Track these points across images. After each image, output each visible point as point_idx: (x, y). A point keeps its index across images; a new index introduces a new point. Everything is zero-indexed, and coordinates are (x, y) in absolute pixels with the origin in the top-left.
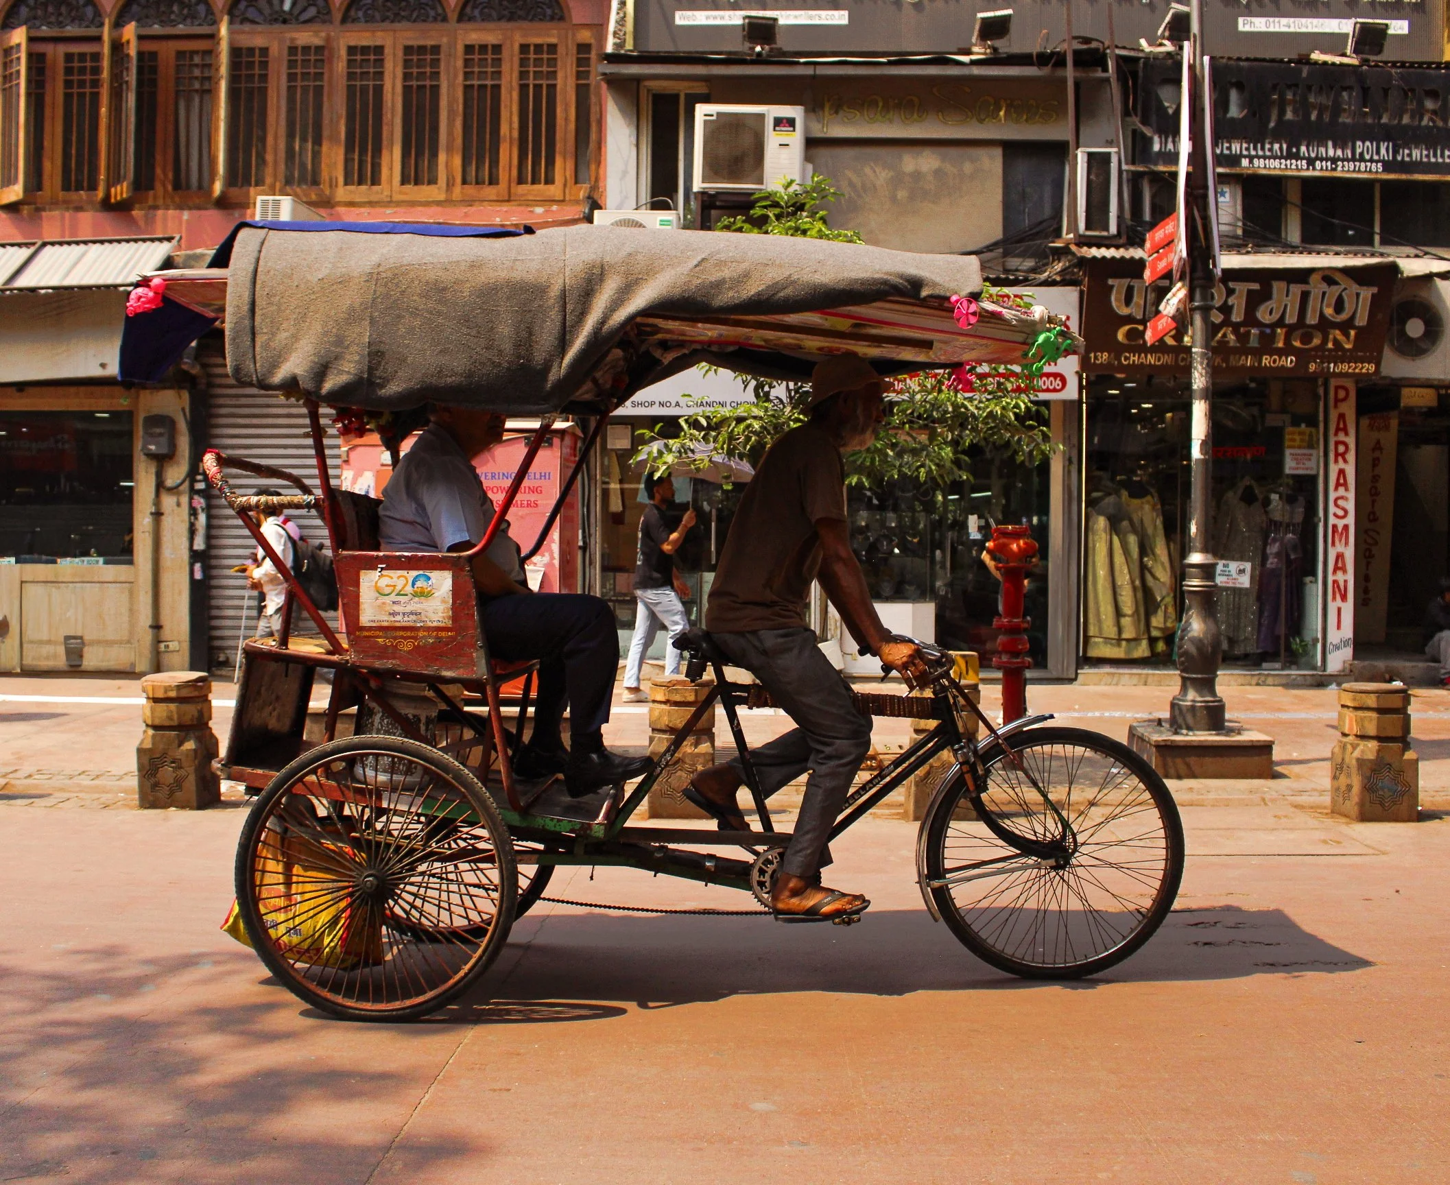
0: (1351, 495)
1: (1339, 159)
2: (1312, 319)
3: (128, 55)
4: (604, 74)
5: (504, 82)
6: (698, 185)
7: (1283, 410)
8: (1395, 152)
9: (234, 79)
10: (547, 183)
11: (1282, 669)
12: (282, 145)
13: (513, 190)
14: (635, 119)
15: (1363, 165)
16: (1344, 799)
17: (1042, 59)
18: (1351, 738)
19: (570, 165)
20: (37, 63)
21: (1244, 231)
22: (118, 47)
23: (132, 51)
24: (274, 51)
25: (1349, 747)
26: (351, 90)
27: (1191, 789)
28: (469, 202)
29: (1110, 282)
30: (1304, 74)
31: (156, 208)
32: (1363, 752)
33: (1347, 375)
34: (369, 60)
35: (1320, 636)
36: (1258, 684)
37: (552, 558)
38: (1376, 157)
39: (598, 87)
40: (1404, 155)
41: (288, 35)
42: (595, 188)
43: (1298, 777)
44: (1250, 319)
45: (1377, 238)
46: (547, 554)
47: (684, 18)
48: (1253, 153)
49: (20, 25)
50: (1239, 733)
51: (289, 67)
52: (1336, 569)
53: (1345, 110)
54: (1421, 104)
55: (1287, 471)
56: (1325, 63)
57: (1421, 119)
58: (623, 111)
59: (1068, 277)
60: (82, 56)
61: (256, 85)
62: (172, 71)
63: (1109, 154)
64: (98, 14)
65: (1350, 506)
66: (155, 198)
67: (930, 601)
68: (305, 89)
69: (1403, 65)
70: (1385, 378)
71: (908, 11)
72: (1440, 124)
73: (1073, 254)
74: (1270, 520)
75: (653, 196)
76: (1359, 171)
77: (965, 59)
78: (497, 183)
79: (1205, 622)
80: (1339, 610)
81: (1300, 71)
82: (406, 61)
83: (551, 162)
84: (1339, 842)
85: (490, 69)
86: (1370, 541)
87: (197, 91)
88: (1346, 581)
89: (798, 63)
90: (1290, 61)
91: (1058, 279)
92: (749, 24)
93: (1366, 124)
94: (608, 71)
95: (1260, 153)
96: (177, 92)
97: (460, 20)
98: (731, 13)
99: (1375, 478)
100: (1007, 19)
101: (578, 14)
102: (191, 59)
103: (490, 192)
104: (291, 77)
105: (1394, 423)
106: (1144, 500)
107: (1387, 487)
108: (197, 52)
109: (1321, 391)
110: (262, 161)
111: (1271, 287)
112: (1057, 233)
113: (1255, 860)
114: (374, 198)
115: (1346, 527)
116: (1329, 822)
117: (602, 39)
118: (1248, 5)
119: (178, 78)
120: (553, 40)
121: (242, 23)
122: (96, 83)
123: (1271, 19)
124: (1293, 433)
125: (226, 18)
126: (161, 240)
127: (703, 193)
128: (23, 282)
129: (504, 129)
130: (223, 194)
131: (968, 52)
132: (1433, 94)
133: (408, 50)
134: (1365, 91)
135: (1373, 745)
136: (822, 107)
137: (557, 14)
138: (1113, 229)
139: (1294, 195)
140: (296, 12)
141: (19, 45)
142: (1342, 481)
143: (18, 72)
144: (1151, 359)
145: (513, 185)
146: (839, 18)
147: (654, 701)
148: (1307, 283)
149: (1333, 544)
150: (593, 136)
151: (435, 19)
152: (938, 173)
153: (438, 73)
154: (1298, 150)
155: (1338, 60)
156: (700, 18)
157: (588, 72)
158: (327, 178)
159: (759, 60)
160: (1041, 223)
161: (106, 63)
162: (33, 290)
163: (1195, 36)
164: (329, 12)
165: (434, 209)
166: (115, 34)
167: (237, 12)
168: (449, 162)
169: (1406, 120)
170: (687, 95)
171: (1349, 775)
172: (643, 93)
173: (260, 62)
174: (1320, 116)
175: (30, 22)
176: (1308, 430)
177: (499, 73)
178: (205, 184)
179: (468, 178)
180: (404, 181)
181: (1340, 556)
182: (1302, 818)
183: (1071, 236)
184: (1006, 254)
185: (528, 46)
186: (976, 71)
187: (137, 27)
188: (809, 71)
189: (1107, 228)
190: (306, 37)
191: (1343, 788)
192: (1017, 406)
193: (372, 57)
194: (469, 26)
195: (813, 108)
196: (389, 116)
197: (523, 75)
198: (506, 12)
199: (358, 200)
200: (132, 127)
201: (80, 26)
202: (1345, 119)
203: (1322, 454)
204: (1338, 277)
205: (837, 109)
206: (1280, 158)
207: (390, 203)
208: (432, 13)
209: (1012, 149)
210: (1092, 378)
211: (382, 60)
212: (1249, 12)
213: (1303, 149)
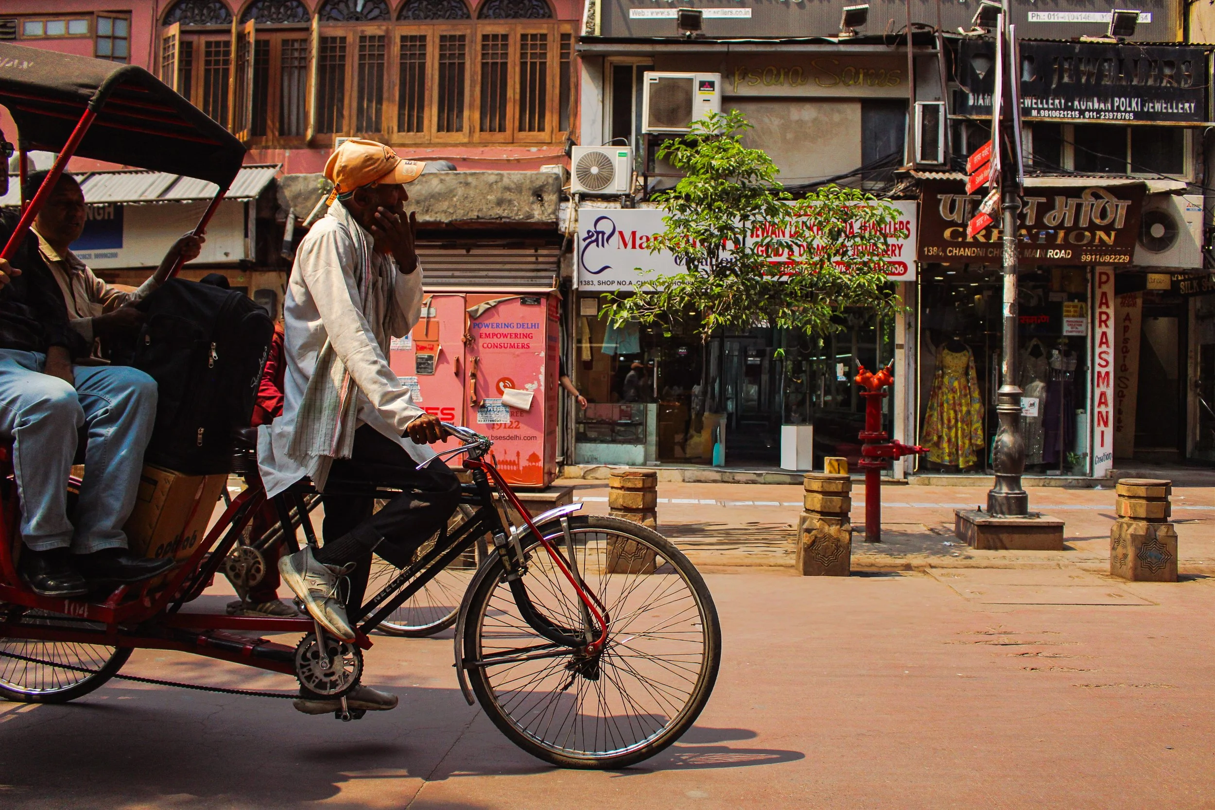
0: (1111, 351)
1: (1102, 111)
2: (1083, 223)
3: (249, 42)
4: (580, 51)
5: (510, 61)
6: (645, 129)
7: (1062, 290)
8: (1143, 106)
9: (322, 59)
10: (539, 130)
11: (1061, 475)
12: (355, 105)
13: (515, 135)
14: (601, 84)
15: (1119, 114)
16: (1121, 565)
17: (890, 40)
18: (1126, 520)
19: (556, 118)
20: (187, 49)
21: (1034, 161)
22: (242, 37)
23: (252, 39)
24: (350, 39)
25: (1125, 526)
26: (403, 66)
27: (1004, 557)
28: (485, 144)
29: (939, 196)
30: (1077, 50)
31: (267, 147)
32: (1135, 529)
33: (1109, 264)
34: (415, 45)
35: (1088, 451)
36: (1044, 486)
37: (539, 385)
38: (1129, 109)
39: (575, 60)
40: (1149, 107)
41: (360, 29)
42: (572, 133)
43: (1083, 549)
44: (1039, 224)
45: (1129, 167)
46: (536, 382)
47: (635, 14)
48: (1040, 106)
49: (175, 22)
50: (1038, 517)
51: (360, 51)
52: (1100, 403)
53: (1106, 76)
54: (1161, 71)
55: (1065, 334)
56: (1091, 43)
57: (1161, 82)
58: (593, 78)
59: (908, 193)
60: (218, 44)
61: (338, 63)
62: (279, 53)
63: (938, 105)
64: (229, 15)
65: (1111, 358)
66: (267, 141)
67: (810, 424)
68: (371, 66)
69: (1148, 44)
70: (1136, 266)
71: (794, 9)
72: (1175, 85)
73: (913, 177)
74: (1053, 369)
75: (614, 137)
76: (1117, 119)
77: (835, 40)
78: (505, 131)
79: (1013, 435)
80: (1103, 433)
81: (1074, 48)
82: (441, 46)
83: (542, 116)
84: (1120, 596)
85: (500, 52)
86: (1122, 385)
87: (296, 67)
88: (1107, 412)
89: (716, 43)
90: (1066, 41)
91: (901, 194)
92: (682, 15)
93: (1122, 86)
94: (582, 49)
95: (1045, 106)
96: (283, 68)
97: (479, 17)
98: (669, 10)
99: (1126, 341)
100: (864, 11)
101: (562, 12)
102: (293, 45)
103: (499, 136)
104: (362, 57)
105: (1139, 302)
106: (962, 354)
107: (1134, 347)
108: (296, 40)
109: (1089, 276)
110: (341, 115)
111: (1054, 201)
112: (901, 163)
113: (1060, 608)
114: (418, 141)
115: (1107, 373)
116: (1110, 581)
117: (578, 28)
118: (1035, 4)
119: (283, 59)
120: (544, 31)
121: (328, 20)
122: (227, 62)
123: (1052, 13)
124: (1068, 307)
125: (316, 16)
126: (268, 167)
127: (649, 134)
128: (172, 195)
129: (510, 93)
130: (313, 137)
131: (836, 36)
132: (1170, 64)
133: (443, 38)
134: (1121, 62)
135: (1143, 524)
136: (734, 75)
137: (548, 14)
138: (941, 159)
139: (1069, 136)
140: (365, 12)
141: (174, 36)
142: (1104, 340)
143: (173, 54)
144: (968, 252)
145: (516, 131)
146: (745, 13)
147: (612, 488)
148: (1080, 197)
149: (1098, 385)
150: (572, 98)
151: (462, 17)
152: (815, 120)
153: (464, 54)
154: (1073, 104)
155: (1101, 40)
156: (648, 14)
157: (569, 53)
158: (386, 128)
159: (689, 41)
160: (889, 156)
161: (233, 48)
162: (178, 201)
163: (1005, 12)
164: (388, 12)
165: (460, 149)
166: (240, 28)
167: (324, 13)
168: (471, 115)
169: (1150, 82)
170: (638, 67)
171: (1125, 547)
172: (607, 65)
173: (340, 47)
174: (1088, 80)
175: (183, 20)
176: (1079, 304)
177: (507, 54)
178: (301, 130)
179: (484, 127)
180: (440, 129)
181: (1103, 394)
182: (1089, 579)
183: (911, 164)
184: (863, 179)
185: (527, 35)
186: (842, 48)
187: (256, 23)
188: (724, 49)
189: (936, 159)
190: (372, 29)
191: (1120, 556)
192: (879, 279)
193: (418, 43)
194: (487, 21)
195: (727, 75)
196: (429, 84)
197: (523, 55)
198: (511, 12)
199: (407, 142)
200: (251, 92)
201: (216, 23)
202: (1106, 82)
203: (1089, 320)
204: (1101, 193)
205: (744, 75)
206: (1060, 110)
207: (430, 144)
208: (460, 13)
209: (867, 104)
210: (925, 267)
211: (425, 45)
212: (1036, 8)
213: (1076, 103)
